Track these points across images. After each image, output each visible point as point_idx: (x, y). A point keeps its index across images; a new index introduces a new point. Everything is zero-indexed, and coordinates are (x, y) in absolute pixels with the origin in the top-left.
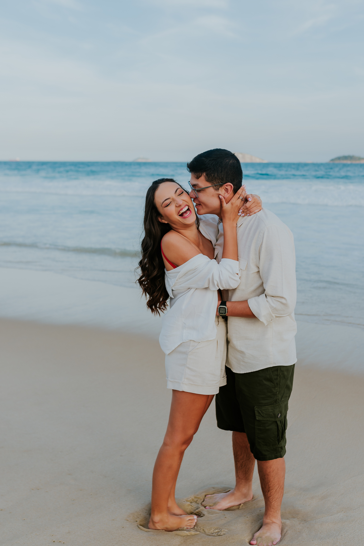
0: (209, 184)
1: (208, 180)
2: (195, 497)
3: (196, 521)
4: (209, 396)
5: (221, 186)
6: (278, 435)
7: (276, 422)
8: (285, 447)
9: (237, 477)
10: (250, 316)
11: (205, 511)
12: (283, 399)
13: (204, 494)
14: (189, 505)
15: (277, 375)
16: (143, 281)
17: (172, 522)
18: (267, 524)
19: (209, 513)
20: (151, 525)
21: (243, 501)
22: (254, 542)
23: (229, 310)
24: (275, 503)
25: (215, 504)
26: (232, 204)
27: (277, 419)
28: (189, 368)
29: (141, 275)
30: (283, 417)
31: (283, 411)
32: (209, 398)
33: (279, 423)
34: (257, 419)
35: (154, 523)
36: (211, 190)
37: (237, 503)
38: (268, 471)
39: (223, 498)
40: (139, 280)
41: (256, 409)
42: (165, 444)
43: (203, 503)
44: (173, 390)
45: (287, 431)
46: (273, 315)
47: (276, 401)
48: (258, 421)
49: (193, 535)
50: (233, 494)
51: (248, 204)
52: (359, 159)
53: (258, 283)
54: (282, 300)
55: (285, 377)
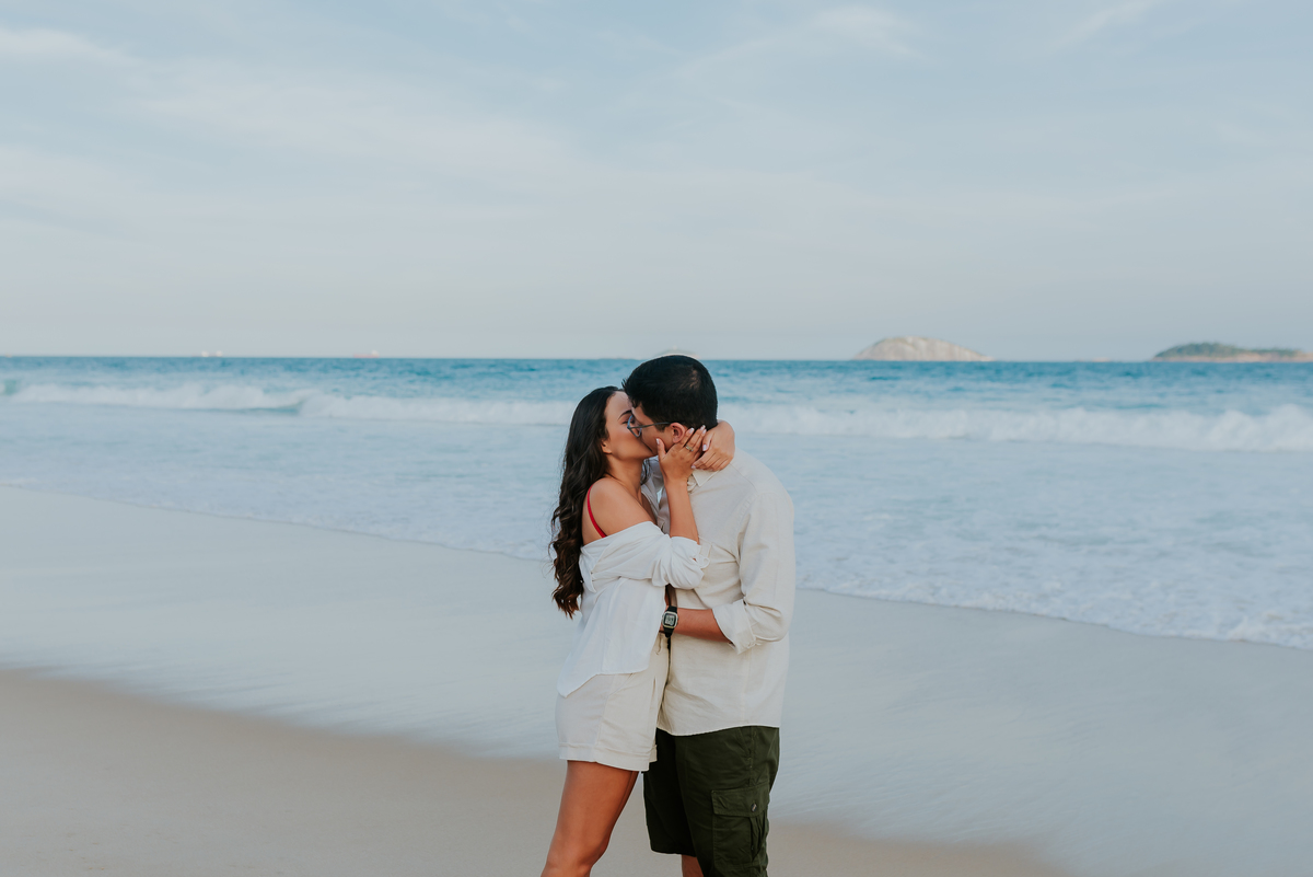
5: (668, 425)
6: (752, 843)
7: (749, 818)
8: (765, 868)
10: (714, 636)
12: (760, 781)
15: (750, 736)
23: (681, 621)
27: (751, 815)
28: (606, 722)
30: (761, 811)
31: (761, 802)
33: (753, 821)
34: (716, 812)
36: (653, 429)
41: (714, 795)
42: (549, 865)
44: (569, 762)
45: (769, 839)
47: (748, 781)
48: (718, 816)
52: (1234, 351)
53: (733, 581)
54: (770, 611)
55: (763, 741)
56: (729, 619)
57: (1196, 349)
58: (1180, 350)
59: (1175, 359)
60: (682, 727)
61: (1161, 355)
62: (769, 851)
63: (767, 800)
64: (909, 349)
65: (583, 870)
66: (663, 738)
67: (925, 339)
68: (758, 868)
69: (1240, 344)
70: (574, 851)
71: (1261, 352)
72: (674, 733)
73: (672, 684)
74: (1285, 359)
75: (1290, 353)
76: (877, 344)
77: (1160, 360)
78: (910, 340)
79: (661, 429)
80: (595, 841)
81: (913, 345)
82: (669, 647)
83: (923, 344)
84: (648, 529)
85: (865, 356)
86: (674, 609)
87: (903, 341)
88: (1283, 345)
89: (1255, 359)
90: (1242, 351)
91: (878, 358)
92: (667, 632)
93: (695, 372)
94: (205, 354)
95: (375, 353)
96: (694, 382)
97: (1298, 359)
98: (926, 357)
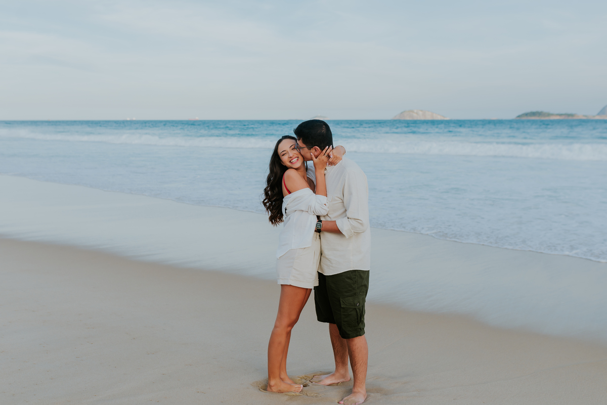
0: (304, 146)
1: (304, 142)
2: (305, 376)
3: (302, 388)
4: (307, 289)
5: (312, 147)
6: (357, 319)
7: (355, 309)
8: (363, 329)
9: (336, 361)
10: (337, 232)
11: (310, 384)
12: (360, 293)
13: (313, 375)
14: (299, 380)
15: (355, 275)
16: (266, 203)
17: (283, 386)
18: (355, 392)
19: (313, 385)
20: (268, 388)
21: (342, 380)
22: (342, 402)
23: (323, 226)
24: (360, 376)
25: (320, 381)
26: (319, 159)
27: (356, 307)
28: (294, 269)
29: (265, 198)
30: (361, 306)
31: (361, 302)
32: (308, 291)
33: (358, 310)
35: (270, 386)
36: (306, 149)
37: (336, 381)
38: (354, 348)
39: (327, 378)
40: (263, 202)
41: (341, 300)
42: (276, 327)
43: (311, 381)
44: (282, 285)
45: (366, 316)
46: (352, 231)
47: (355, 294)
48: (343, 308)
49: (297, 396)
50: (333, 375)
51: (330, 160)
52: (549, 115)
53: (343, 210)
54: (359, 221)
55: (361, 277)
56: (342, 225)
57: (533, 114)
58: (526, 115)
59: (525, 118)
60: (328, 272)
61: (519, 116)
62: (365, 321)
63: (364, 301)
64: (415, 115)
65: (289, 329)
66: (321, 276)
67: (421, 111)
68: (361, 329)
69: (552, 112)
70: (285, 321)
71: (560, 115)
72: (325, 275)
73: (323, 255)
74: (570, 118)
75: (572, 115)
76: (402, 113)
77: (518, 118)
78: (415, 111)
79: (310, 149)
80: (294, 317)
81: (417, 113)
82: (320, 238)
83: (421, 113)
84: (308, 191)
85: (397, 118)
86: (321, 221)
87: (412, 111)
88: (569, 112)
89: (558, 118)
90: (552, 115)
91: (402, 118)
92: (318, 231)
93: (324, 126)
94: (128, 119)
95: (197, 118)
96: (324, 130)
97: (575, 118)
98: (422, 118)
